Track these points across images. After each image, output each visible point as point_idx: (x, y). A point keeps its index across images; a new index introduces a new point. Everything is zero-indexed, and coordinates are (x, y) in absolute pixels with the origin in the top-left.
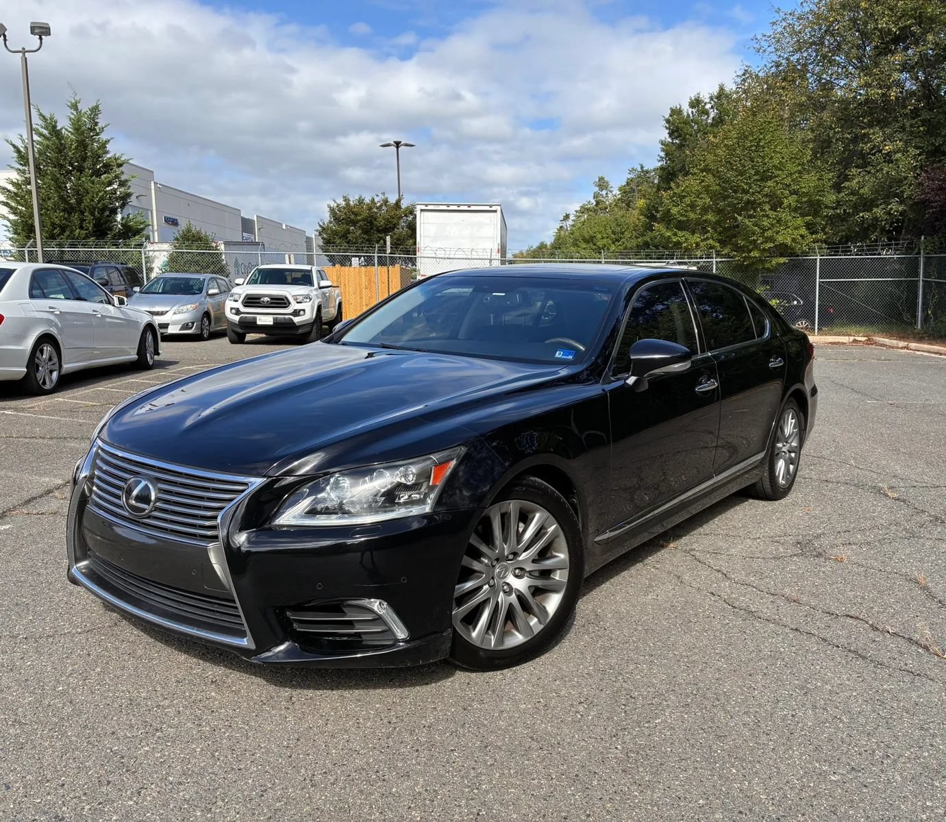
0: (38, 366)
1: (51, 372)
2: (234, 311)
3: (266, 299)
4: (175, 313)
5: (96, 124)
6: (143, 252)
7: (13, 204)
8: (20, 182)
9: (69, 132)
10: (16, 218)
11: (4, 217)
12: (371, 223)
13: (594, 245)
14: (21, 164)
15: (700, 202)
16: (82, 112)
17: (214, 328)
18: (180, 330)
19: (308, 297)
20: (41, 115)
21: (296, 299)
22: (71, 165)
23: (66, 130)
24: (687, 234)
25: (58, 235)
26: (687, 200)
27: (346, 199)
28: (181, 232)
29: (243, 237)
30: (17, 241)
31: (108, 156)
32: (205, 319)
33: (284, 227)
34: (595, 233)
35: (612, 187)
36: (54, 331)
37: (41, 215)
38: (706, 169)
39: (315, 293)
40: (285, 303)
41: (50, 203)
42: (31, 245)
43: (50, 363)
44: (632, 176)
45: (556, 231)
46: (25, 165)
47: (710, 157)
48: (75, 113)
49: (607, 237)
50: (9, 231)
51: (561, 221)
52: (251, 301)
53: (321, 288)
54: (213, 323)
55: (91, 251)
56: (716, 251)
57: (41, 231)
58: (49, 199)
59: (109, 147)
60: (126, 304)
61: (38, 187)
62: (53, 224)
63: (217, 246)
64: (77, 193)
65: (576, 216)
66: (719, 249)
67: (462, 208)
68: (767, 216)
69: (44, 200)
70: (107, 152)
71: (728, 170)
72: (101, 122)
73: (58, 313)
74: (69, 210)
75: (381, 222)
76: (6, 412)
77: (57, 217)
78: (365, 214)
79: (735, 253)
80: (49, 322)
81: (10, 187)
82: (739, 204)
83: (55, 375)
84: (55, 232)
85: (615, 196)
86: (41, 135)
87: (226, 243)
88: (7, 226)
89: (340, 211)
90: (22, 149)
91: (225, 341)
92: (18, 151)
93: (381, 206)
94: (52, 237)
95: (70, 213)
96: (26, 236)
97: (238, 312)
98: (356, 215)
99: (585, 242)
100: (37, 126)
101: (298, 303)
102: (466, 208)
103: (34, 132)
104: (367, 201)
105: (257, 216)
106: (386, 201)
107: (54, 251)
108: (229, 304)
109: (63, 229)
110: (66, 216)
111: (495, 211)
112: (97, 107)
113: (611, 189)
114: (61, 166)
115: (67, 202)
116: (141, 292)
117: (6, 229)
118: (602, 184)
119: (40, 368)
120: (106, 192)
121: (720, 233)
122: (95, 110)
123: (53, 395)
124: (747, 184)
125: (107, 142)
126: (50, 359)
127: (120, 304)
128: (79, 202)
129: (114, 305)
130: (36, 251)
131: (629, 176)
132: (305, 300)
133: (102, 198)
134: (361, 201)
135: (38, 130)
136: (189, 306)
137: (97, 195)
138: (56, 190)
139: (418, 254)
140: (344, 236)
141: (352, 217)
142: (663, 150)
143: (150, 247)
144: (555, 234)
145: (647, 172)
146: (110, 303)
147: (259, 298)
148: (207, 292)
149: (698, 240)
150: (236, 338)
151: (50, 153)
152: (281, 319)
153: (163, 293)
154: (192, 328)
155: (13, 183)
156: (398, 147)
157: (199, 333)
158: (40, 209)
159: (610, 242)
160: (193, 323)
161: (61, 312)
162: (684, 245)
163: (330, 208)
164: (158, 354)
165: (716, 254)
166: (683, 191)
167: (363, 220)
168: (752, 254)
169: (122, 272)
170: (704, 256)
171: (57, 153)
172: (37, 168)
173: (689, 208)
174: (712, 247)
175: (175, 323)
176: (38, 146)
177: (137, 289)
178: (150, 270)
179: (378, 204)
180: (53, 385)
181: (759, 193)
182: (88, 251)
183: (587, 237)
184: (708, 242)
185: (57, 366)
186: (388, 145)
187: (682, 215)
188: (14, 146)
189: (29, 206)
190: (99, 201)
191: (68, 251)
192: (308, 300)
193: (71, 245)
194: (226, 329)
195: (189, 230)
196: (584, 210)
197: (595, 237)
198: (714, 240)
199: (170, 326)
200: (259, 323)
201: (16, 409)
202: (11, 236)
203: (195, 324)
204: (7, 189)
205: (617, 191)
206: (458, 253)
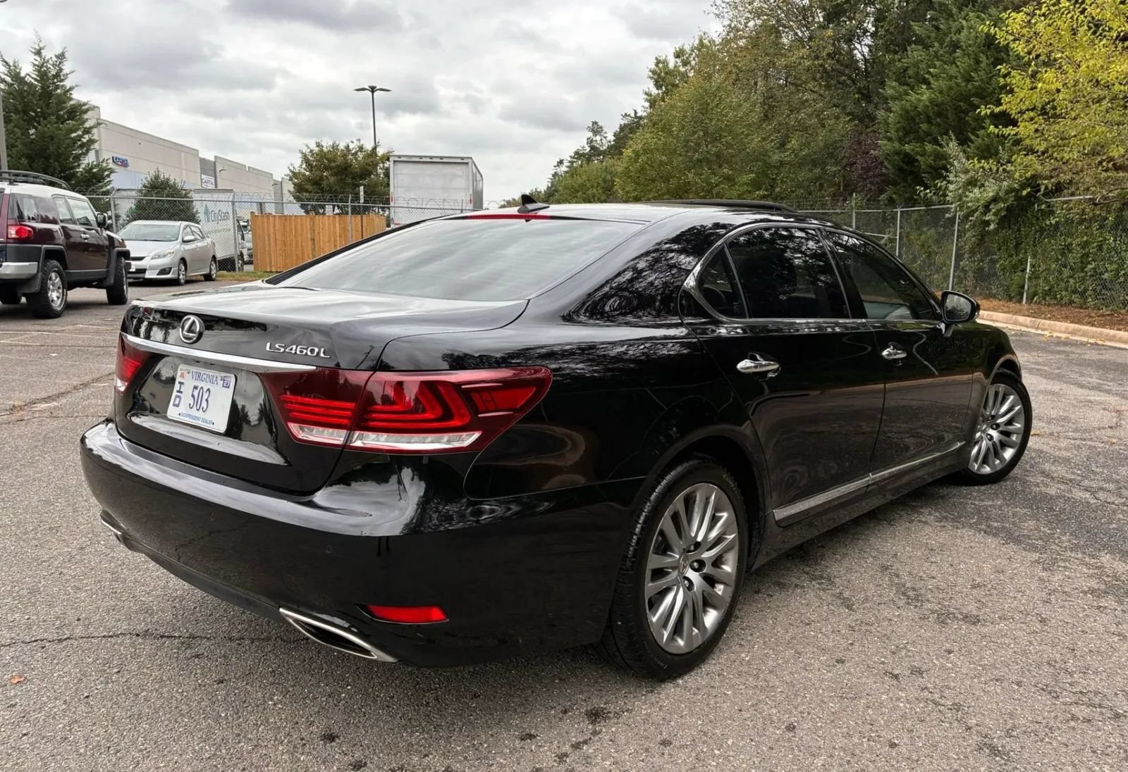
4: (152, 259)
5: (61, 70)
9: (33, 78)
12: (346, 170)
17: (190, 274)
18: (158, 275)
22: (36, 111)
23: (30, 76)
27: (318, 145)
28: (149, 179)
29: (203, 181)
31: (72, 103)
32: (182, 264)
33: (247, 169)
35: (605, 132)
41: (15, 150)
44: (625, 122)
45: (551, 177)
48: (38, 59)
49: (598, 186)
51: (555, 166)
54: (188, 269)
58: (15, 146)
63: (186, 195)
64: (42, 139)
65: (570, 162)
67: (433, 159)
70: (71, 99)
72: (67, 67)
74: (34, 156)
75: (356, 169)
78: (340, 160)
85: (609, 141)
87: (195, 192)
89: (312, 157)
93: (356, 152)
95: (36, 160)
98: (330, 161)
102: (438, 160)
104: (342, 147)
105: (216, 157)
106: (361, 149)
110: (30, 162)
111: (467, 163)
112: (63, 54)
113: (605, 135)
114: (26, 113)
115: (32, 149)
118: (596, 129)
120: (70, 138)
122: (61, 57)
125: (71, 89)
128: (44, 148)
131: (622, 122)
133: (70, 146)
134: (335, 147)
136: (166, 252)
137: (63, 141)
138: (20, 137)
139: (392, 204)
140: (316, 183)
141: (326, 163)
142: (647, 100)
143: (117, 194)
144: (549, 180)
145: (641, 118)
148: (183, 239)
151: (13, 100)
154: (169, 273)
156: (373, 92)
157: (176, 278)
160: (170, 268)
163: (302, 153)
167: (338, 166)
175: (152, 268)
178: (118, 218)
179: (353, 151)
183: (577, 186)
186: (364, 89)
195: (157, 178)
196: (578, 155)
197: (585, 185)
199: (148, 271)
203: (172, 269)
205: (611, 137)
206: (430, 203)
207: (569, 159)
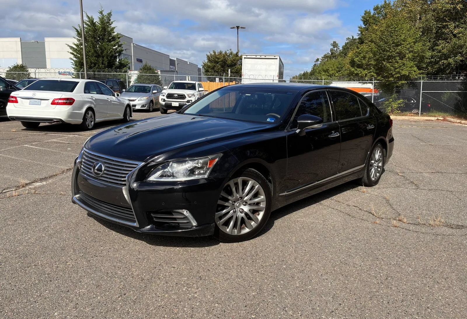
0: (87, 119)
1: (91, 122)
2: (163, 100)
3: (176, 95)
4: (139, 100)
5: (110, 20)
6: (127, 75)
7: (75, 54)
8: (78, 44)
9: (99, 23)
10: (76, 59)
11: (71, 59)
12: (225, 63)
13: (328, 73)
14: (79, 37)
15: (367, 56)
16: (104, 15)
17: (155, 107)
18: (141, 107)
19: (193, 95)
20: (87, 16)
21: (188, 96)
22: (99, 37)
23: (97, 22)
24: (361, 70)
25: (93, 67)
26: (362, 55)
27: (214, 52)
28: (143, 67)
29: (170, 68)
30: (76, 69)
31: (114, 34)
32: (151, 103)
33: (188, 63)
34: (329, 68)
35: (339, 46)
36: (93, 106)
37: (86, 58)
38: (372, 41)
39: (197, 93)
40: (184, 97)
41: (90, 54)
42: (82, 71)
43: (91, 118)
45: (313, 66)
46: (80, 37)
47: (374, 36)
48: (101, 15)
49: (334, 70)
50: (73, 65)
51: (315, 62)
52: (170, 96)
53: (199, 91)
54: (154, 105)
55: (106, 74)
56: (375, 78)
57: (86, 65)
58: (90, 52)
59: (115, 30)
60: (120, 96)
61: (85, 47)
62: (91, 63)
63: (157, 72)
64: (101, 49)
65: (321, 60)
66: (376, 77)
67: (262, 57)
68: (397, 62)
69: (88, 52)
70: (114, 32)
71: (381, 42)
72: (112, 19)
73: (94, 99)
74: (98, 56)
75: (229, 62)
76: (75, 136)
77: (93, 60)
78: (222, 59)
79: (383, 79)
80: (91, 102)
81: (75, 47)
82: (385, 57)
83: (93, 123)
84: (92, 65)
85: (341, 50)
86: (87, 25)
87: (161, 71)
88: (72, 63)
89: (212, 57)
90: (79, 31)
91: (159, 113)
92: (77, 31)
93: (230, 55)
94: (91, 68)
95: (98, 58)
96: (80, 67)
97: (164, 101)
98: (218, 59)
99: (324, 72)
100: (86, 21)
101: (189, 97)
102: (264, 57)
103: (84, 23)
104: (223, 53)
105: (177, 58)
106: (231, 53)
107: (91, 74)
108: (161, 97)
109: (95, 65)
110: (97, 59)
111: (277, 59)
113: (339, 47)
114: (95, 38)
115: (97, 53)
116: (126, 91)
117: (72, 64)
118: (335, 45)
119: (87, 120)
120: (113, 49)
121: (377, 70)
122: (110, 14)
123: (92, 131)
124: (388, 48)
125: (114, 28)
126: (91, 117)
127: (117, 96)
128: (102, 53)
129: (115, 97)
130: (84, 74)
131: (347, 42)
132: (192, 96)
133: (112, 52)
134: (221, 53)
135: (86, 22)
136: (145, 98)
137: (110, 50)
138: (93, 48)
139: (242, 77)
140: (213, 68)
141: (217, 60)
142: (359, 31)
143: (130, 72)
144: (312, 68)
145: (355, 39)
146: (113, 96)
147: (173, 95)
148: (152, 92)
149: (367, 72)
150: (164, 111)
151: (90, 32)
152: (182, 104)
153: (135, 92)
154: (145, 107)
155: (75, 45)
156: (238, 29)
157: (149, 109)
158: (86, 56)
159: (336, 72)
160: (146, 105)
161: (95, 99)
162: (360, 75)
163: (207, 55)
164: (131, 117)
165: (374, 79)
166: (360, 50)
167: (221, 61)
168: (390, 79)
169: (118, 83)
170: (369, 80)
171: (94, 32)
172: (85, 38)
173: (362, 58)
174: (373, 76)
175: (139, 105)
176: (86, 29)
177: (124, 90)
178: (129, 82)
179: (228, 54)
180: (92, 127)
181: (394, 52)
182: (105, 74)
183: (325, 70)
184: (371, 73)
185: (93, 120)
186: (234, 28)
187: (359, 62)
188: (76, 29)
189: (82, 55)
190: (110, 53)
191: (97, 74)
192: (193, 96)
193: (98, 71)
194: (159, 108)
195: (146, 65)
196: (326, 57)
197: (329, 69)
198: (374, 73)
199: (137, 106)
200: (173, 105)
201: (79, 135)
202: (74, 67)
203: (147, 105)
204: (73, 47)
205: (341, 48)
206: (259, 77)
207: (321, 58)
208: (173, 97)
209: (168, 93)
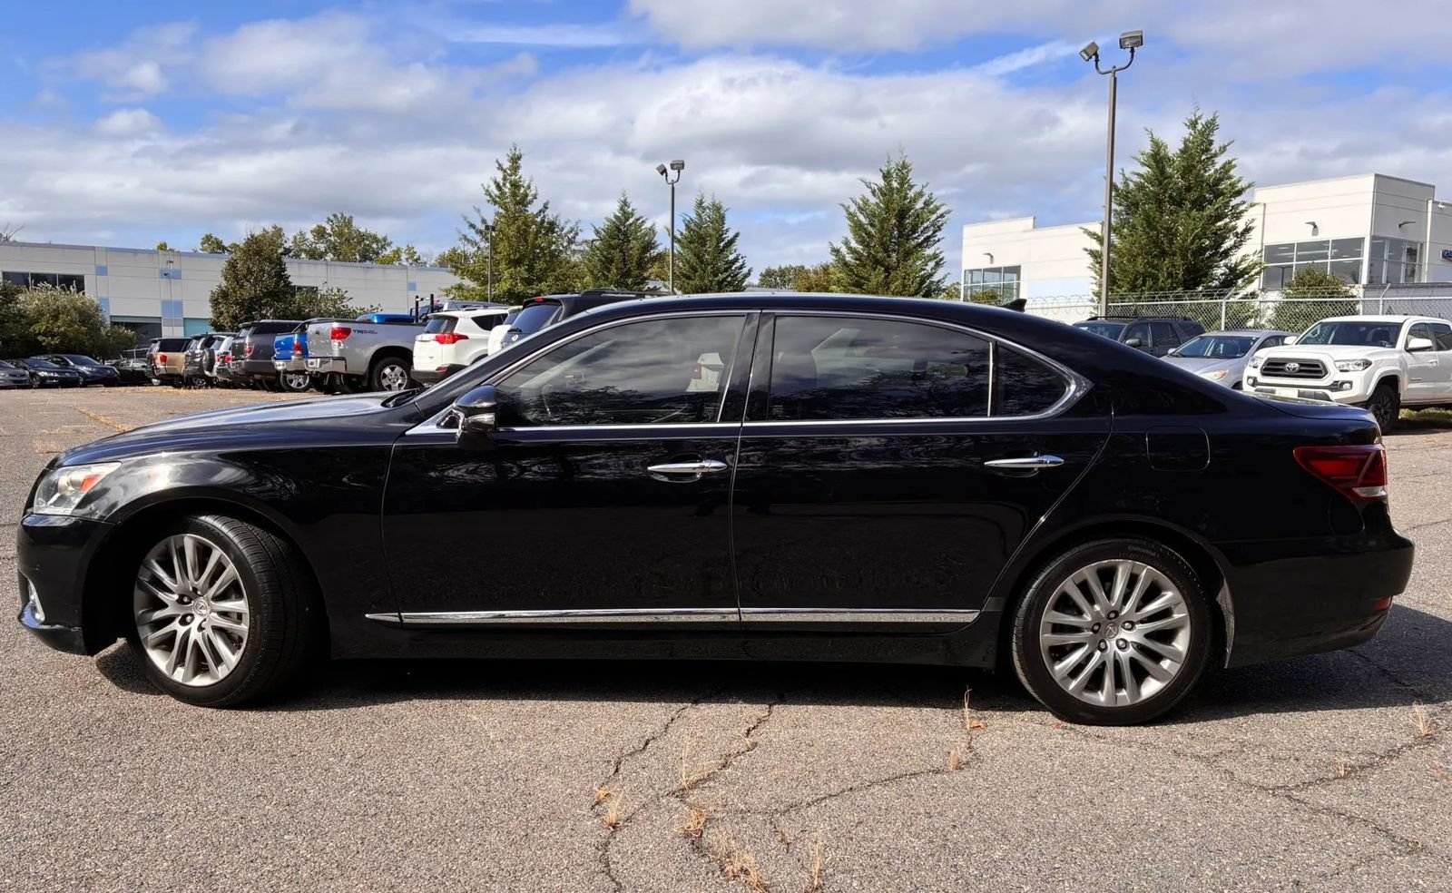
2: (1251, 381)
3: (1294, 365)
5: (1211, 143)
16: (1200, 129)
21: (1339, 366)
39: (1394, 357)
40: (1320, 372)
48: (1192, 132)
52: (1274, 368)
53: (1409, 350)
55: (1174, 305)
59: (1233, 171)
72: (1218, 140)
74: (1160, 254)
84: (1137, 282)
97: (1255, 383)
101: (1342, 371)
108: (1248, 372)
112: (1214, 120)
115: (1156, 244)
122: (1211, 126)
125: (1232, 164)
132: (1358, 367)
152: (1311, 394)
182: (1170, 304)
191: (1145, 305)
192: (1366, 368)
195: (1309, 271)
204: (1097, 235)
208: (1283, 370)
209: (1269, 359)
